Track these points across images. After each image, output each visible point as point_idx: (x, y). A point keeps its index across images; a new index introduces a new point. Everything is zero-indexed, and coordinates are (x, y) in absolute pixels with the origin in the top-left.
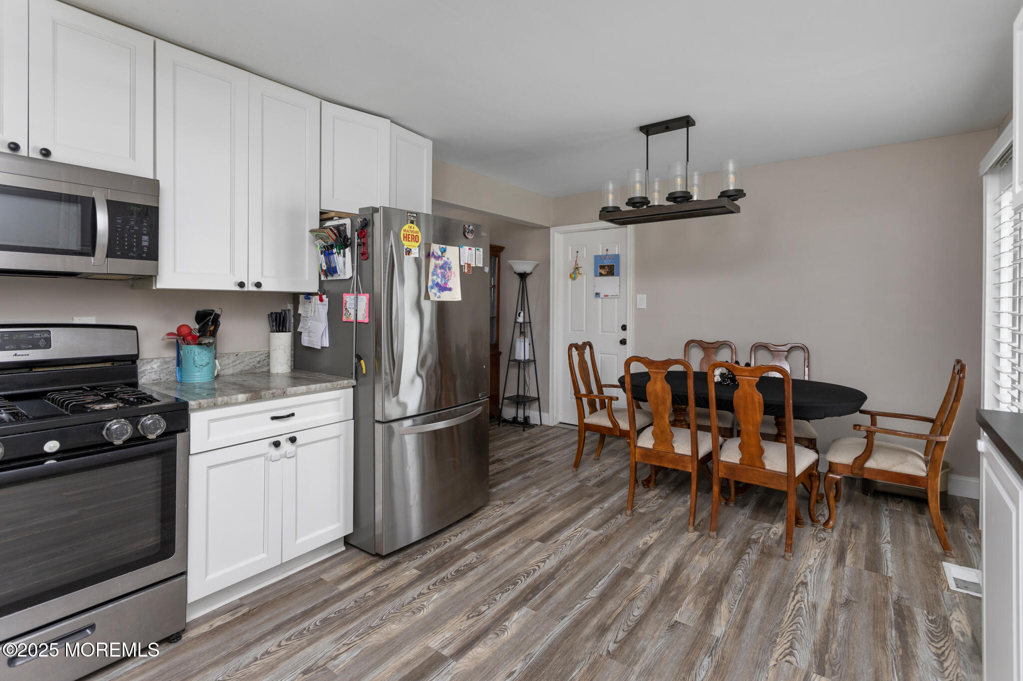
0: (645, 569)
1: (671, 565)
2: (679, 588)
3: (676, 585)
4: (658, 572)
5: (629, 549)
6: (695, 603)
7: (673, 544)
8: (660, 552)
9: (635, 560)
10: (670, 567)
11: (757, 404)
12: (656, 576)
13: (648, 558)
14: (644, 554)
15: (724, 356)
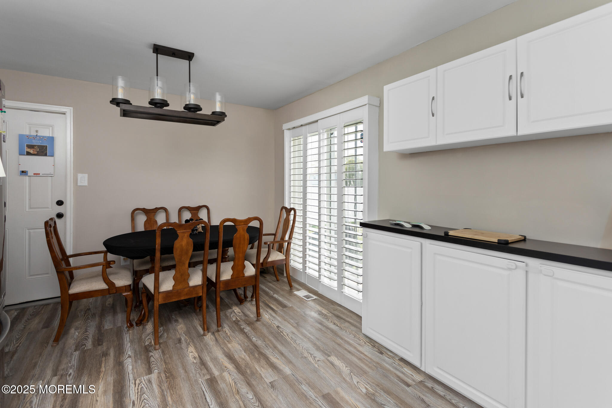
0: (218, 371)
1: (225, 358)
2: (246, 366)
3: (243, 367)
4: (226, 367)
5: (192, 369)
6: (263, 368)
7: (208, 348)
8: (209, 356)
9: (205, 371)
10: (227, 360)
11: (246, 240)
12: (228, 370)
13: (210, 364)
14: (203, 363)
15: (161, 219)
